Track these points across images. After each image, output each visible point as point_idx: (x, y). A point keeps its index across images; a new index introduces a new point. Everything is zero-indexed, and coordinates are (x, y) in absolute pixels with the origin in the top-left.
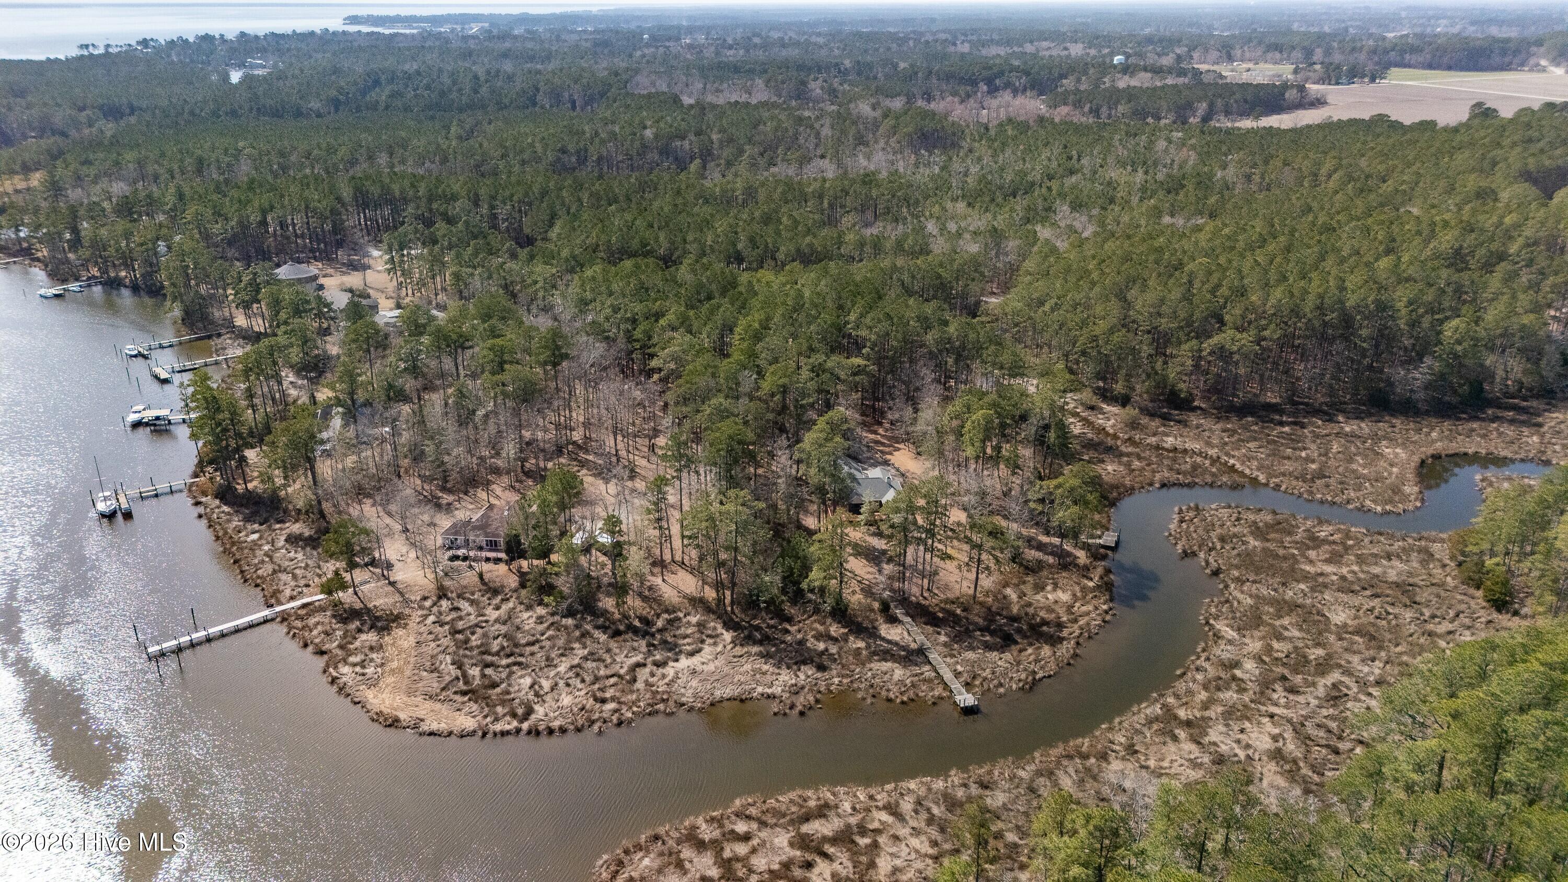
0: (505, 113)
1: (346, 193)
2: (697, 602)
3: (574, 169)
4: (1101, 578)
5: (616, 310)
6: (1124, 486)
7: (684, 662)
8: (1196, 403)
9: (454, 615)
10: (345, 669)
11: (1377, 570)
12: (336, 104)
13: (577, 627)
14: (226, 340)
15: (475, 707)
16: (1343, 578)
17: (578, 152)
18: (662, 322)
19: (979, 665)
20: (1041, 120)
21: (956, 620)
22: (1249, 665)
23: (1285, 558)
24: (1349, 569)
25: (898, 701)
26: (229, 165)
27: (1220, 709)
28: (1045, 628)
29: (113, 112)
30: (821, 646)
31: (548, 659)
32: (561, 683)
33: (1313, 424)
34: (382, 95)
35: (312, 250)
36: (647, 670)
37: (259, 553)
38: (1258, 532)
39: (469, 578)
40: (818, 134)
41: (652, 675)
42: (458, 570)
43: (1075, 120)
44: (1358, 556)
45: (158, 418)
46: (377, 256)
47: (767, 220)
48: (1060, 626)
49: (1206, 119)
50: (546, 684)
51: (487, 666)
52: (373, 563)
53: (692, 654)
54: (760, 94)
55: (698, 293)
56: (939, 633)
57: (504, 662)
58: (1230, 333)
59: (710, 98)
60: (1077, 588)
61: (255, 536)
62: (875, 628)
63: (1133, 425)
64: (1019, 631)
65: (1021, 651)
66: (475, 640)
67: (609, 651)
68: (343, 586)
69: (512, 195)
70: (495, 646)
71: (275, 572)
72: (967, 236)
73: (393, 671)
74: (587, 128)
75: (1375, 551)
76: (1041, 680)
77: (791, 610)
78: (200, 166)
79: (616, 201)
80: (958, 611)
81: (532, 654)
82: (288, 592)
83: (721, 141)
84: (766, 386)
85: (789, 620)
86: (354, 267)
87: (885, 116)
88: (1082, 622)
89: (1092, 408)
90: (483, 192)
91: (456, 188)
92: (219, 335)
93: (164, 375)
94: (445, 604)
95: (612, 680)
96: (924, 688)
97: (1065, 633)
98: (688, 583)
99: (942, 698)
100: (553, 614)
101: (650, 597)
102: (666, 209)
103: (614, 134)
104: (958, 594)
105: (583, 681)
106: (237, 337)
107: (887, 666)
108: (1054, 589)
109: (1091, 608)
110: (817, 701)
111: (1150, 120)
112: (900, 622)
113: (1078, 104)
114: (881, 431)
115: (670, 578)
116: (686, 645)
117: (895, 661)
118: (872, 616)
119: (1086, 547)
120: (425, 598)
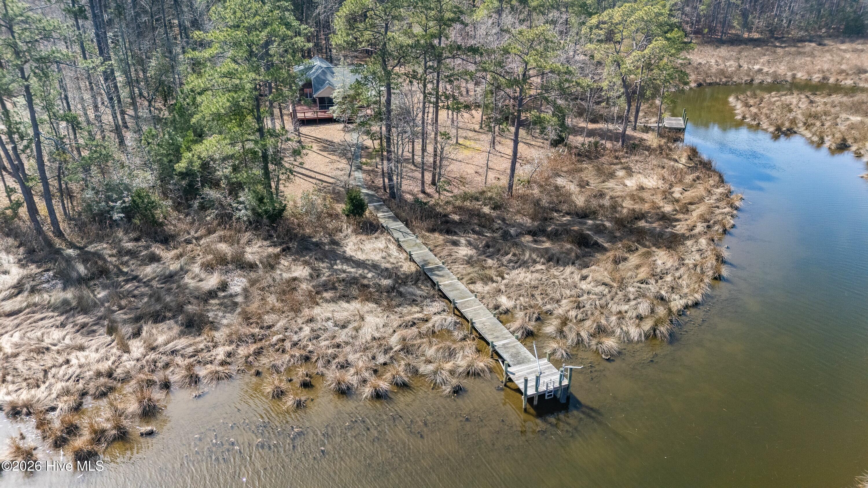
19: (545, 294)
21: (484, 222)
25: (367, 391)
28: (642, 224)
30: (214, 282)
48: (666, 219)
56: (455, 243)
60: (664, 172)
64: (600, 230)
65: (617, 261)
76: (682, 312)
80: (486, 210)
85: (166, 239)
88: (699, 211)
96: (430, 352)
97: (681, 228)
99: (477, 374)
104: (481, 187)
107: (348, 310)
108: (630, 174)
109: (700, 192)
112: (384, 230)
117: (368, 298)
118: (331, 225)
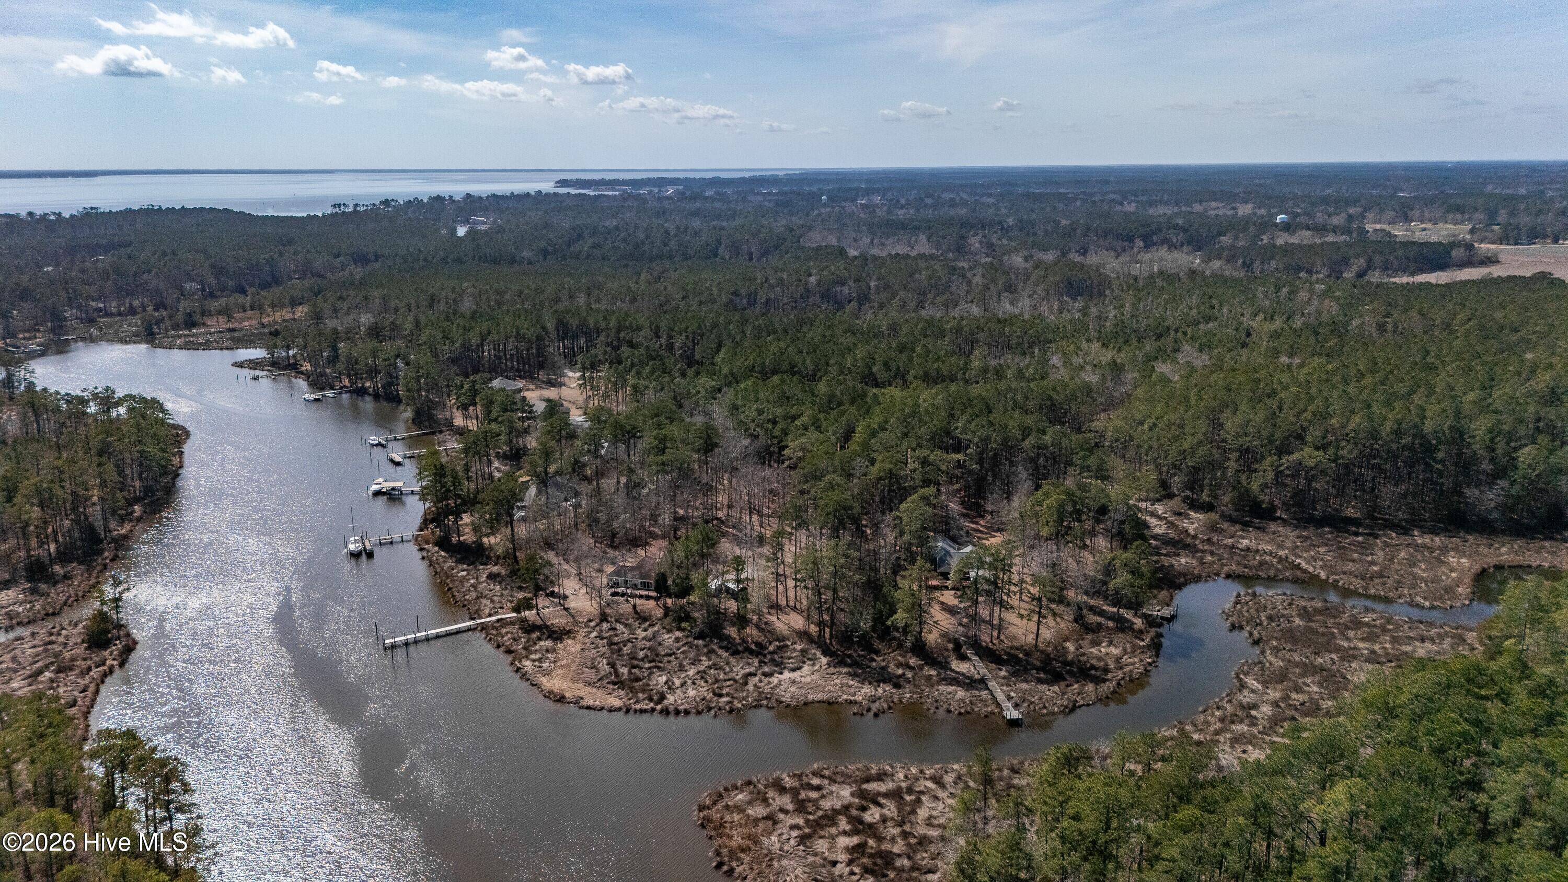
0: (689, 263)
1: (550, 325)
2: (804, 635)
3: (744, 309)
4: (1152, 639)
5: (760, 412)
6: (1193, 574)
7: (787, 675)
8: (1278, 514)
9: (611, 633)
10: (527, 663)
11: (1408, 649)
12: (545, 253)
13: (705, 646)
14: (447, 436)
15: (622, 693)
16: (1373, 652)
17: (749, 295)
18: (798, 422)
19: (1030, 693)
20: (1192, 273)
21: (1018, 661)
22: (1266, 709)
23: (1323, 634)
24: (1383, 646)
25: (957, 712)
26: (455, 301)
27: (1229, 736)
28: (1093, 672)
29: (361, 259)
30: (900, 671)
31: (681, 665)
32: (689, 682)
33: (1385, 535)
34: (584, 247)
35: (518, 370)
36: (757, 678)
37: (467, 585)
38: (1304, 613)
39: (625, 608)
40: (969, 283)
41: (761, 681)
42: (618, 603)
43: (1227, 273)
44: (1393, 637)
45: (393, 489)
46: (572, 376)
47: (902, 348)
48: (1106, 670)
49: (1360, 275)
50: (677, 682)
51: (634, 667)
52: (552, 594)
53: (794, 670)
54: (923, 246)
55: (830, 402)
56: (1001, 669)
57: (647, 665)
58: (1307, 451)
59: (876, 251)
60: (1128, 646)
61: (464, 573)
62: (948, 663)
63: (1213, 528)
64: (1070, 671)
65: (1068, 686)
66: (626, 650)
67: (728, 663)
68: (529, 607)
69: (687, 327)
70: (641, 654)
71: (478, 598)
72: (1088, 368)
73: (562, 667)
74: (759, 276)
75: (1411, 635)
76: (1080, 706)
77: (877, 644)
78: (432, 301)
79: (775, 332)
80: (1020, 655)
81: (669, 662)
82: (487, 611)
83: (877, 287)
84: (875, 470)
85: (877, 652)
86: (551, 384)
87: (1036, 267)
88: (1127, 669)
89: (1180, 514)
90: (663, 324)
91: (641, 321)
92: (441, 432)
93: (398, 459)
94: (605, 626)
95: (728, 683)
96: (980, 705)
97: (1110, 676)
98: (797, 621)
99: (994, 713)
100: (687, 637)
101: (765, 628)
102: (816, 340)
103: (782, 280)
104: (1021, 643)
105: (706, 682)
106: (455, 434)
107: (951, 688)
108: (1109, 646)
109: (1136, 660)
110: (890, 708)
111: (1303, 274)
112: (969, 659)
113: (1231, 259)
114: (982, 522)
115: (783, 617)
116: (791, 663)
117: (959, 686)
118: (946, 654)
119: (1145, 616)
120: (591, 621)
